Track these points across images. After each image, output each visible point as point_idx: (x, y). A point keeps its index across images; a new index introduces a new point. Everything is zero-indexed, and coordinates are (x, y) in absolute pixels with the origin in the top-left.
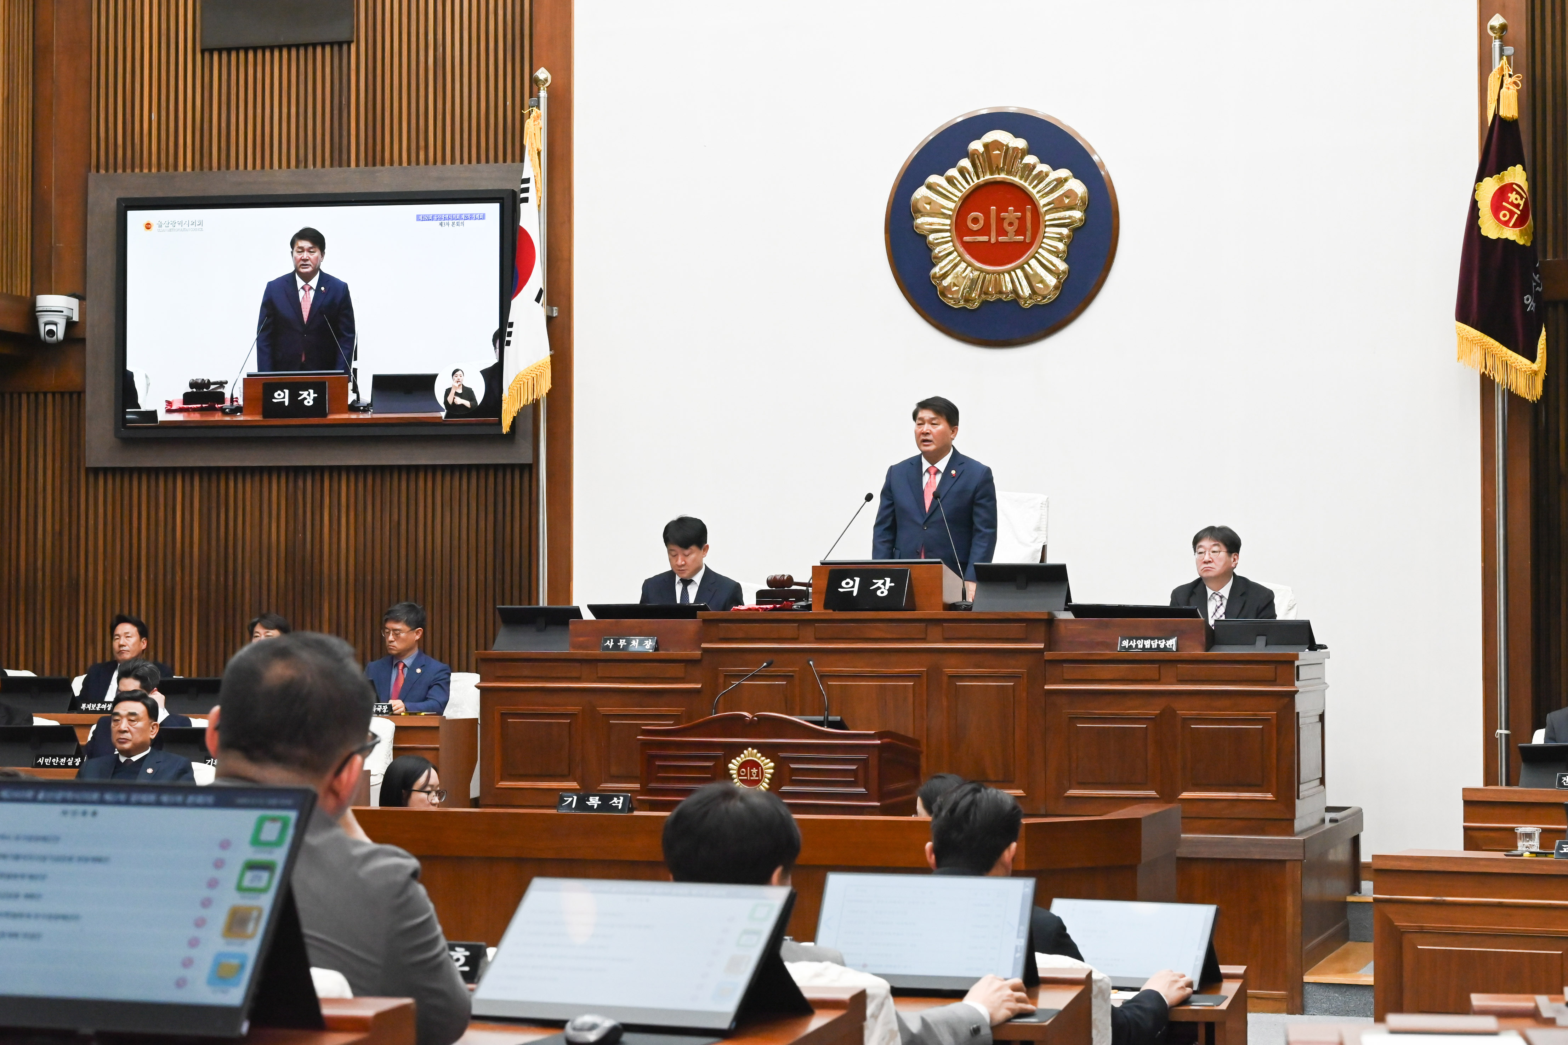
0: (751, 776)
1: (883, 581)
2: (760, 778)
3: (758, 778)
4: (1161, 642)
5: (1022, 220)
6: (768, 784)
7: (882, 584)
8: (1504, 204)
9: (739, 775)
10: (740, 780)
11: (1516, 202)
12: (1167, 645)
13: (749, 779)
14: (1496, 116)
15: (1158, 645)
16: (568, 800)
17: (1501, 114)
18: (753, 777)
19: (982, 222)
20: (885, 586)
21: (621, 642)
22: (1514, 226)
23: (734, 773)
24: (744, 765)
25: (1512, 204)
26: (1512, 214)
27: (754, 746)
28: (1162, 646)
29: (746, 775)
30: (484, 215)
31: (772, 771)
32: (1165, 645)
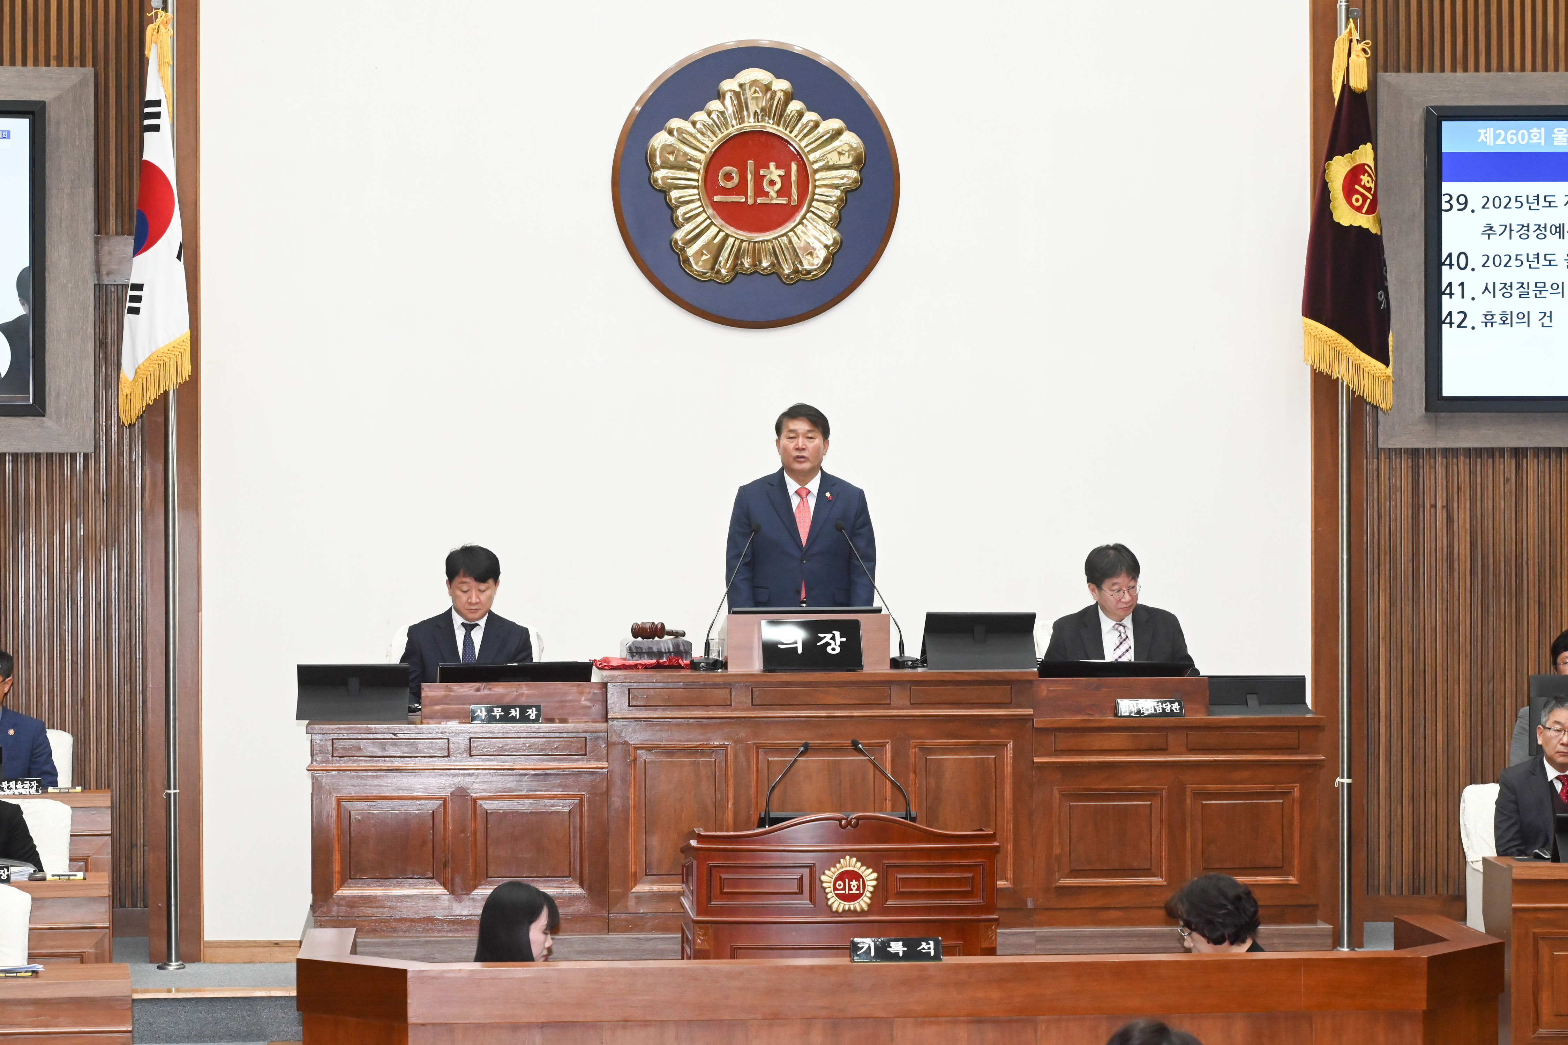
0: (850, 889)
1: (831, 635)
2: (861, 892)
3: (858, 892)
4: (1166, 706)
5: (786, 179)
6: (870, 898)
7: (830, 639)
8: (1357, 187)
9: (835, 889)
10: (836, 895)
11: (1368, 185)
12: (1174, 708)
13: (847, 893)
14: (1346, 87)
15: (1163, 709)
16: (863, 947)
17: (1352, 84)
18: (852, 890)
19: (736, 180)
20: (835, 641)
21: (495, 711)
22: (1367, 213)
23: (828, 886)
24: (841, 877)
25: (1364, 187)
26: (1365, 198)
27: (852, 853)
28: (1168, 710)
29: (844, 889)
30: (8, 132)
31: (874, 883)
32: (1170, 708)
